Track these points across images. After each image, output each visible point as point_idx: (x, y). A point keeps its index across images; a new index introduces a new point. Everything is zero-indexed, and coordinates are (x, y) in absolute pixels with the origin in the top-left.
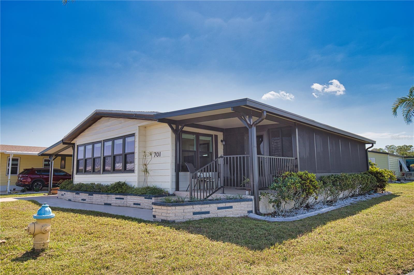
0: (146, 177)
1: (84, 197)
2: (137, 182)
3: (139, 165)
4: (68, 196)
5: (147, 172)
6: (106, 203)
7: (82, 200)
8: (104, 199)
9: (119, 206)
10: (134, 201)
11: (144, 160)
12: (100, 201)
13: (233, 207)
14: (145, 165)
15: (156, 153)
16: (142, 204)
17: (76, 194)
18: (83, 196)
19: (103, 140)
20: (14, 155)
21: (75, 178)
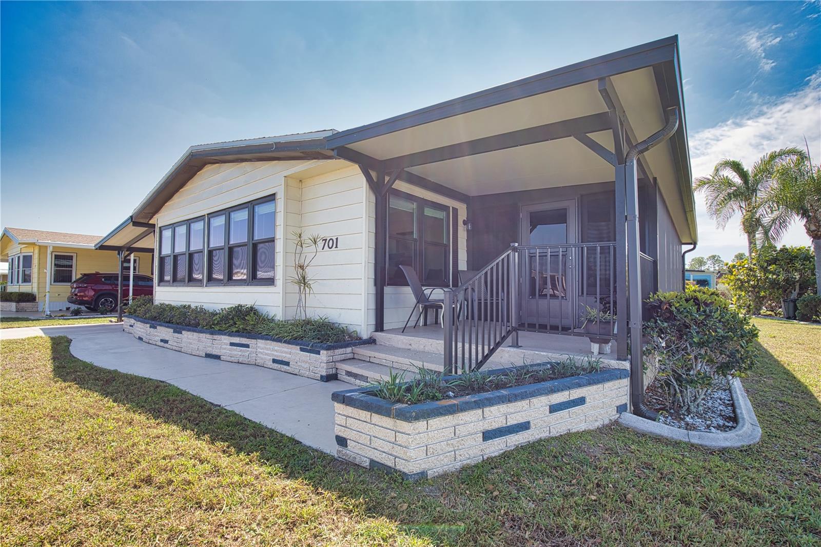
0: (303, 296)
1: (166, 335)
2: (281, 307)
3: (286, 268)
4: (138, 330)
5: (305, 284)
6: (208, 352)
7: (162, 341)
8: (204, 344)
9: (238, 363)
10: (273, 355)
11: (298, 256)
12: (197, 347)
13: (587, 400)
14: (302, 267)
15: (326, 240)
16: (295, 364)
17: (150, 327)
18: (164, 332)
19: (208, 214)
20: (53, 247)
21: (157, 293)
